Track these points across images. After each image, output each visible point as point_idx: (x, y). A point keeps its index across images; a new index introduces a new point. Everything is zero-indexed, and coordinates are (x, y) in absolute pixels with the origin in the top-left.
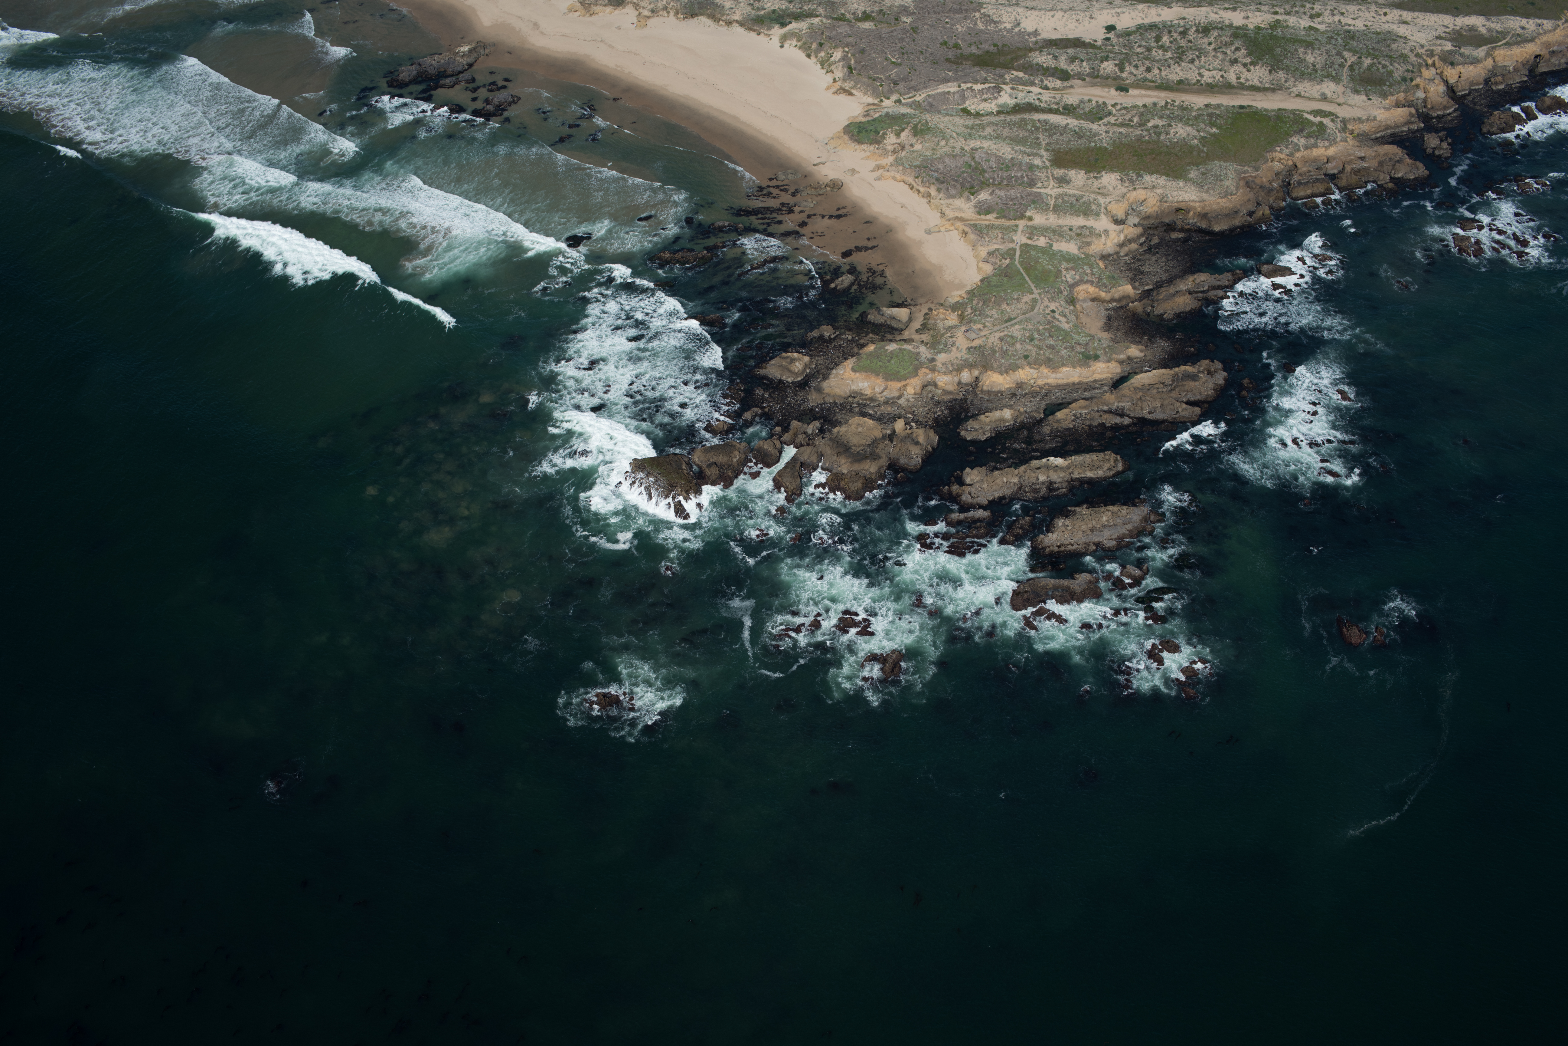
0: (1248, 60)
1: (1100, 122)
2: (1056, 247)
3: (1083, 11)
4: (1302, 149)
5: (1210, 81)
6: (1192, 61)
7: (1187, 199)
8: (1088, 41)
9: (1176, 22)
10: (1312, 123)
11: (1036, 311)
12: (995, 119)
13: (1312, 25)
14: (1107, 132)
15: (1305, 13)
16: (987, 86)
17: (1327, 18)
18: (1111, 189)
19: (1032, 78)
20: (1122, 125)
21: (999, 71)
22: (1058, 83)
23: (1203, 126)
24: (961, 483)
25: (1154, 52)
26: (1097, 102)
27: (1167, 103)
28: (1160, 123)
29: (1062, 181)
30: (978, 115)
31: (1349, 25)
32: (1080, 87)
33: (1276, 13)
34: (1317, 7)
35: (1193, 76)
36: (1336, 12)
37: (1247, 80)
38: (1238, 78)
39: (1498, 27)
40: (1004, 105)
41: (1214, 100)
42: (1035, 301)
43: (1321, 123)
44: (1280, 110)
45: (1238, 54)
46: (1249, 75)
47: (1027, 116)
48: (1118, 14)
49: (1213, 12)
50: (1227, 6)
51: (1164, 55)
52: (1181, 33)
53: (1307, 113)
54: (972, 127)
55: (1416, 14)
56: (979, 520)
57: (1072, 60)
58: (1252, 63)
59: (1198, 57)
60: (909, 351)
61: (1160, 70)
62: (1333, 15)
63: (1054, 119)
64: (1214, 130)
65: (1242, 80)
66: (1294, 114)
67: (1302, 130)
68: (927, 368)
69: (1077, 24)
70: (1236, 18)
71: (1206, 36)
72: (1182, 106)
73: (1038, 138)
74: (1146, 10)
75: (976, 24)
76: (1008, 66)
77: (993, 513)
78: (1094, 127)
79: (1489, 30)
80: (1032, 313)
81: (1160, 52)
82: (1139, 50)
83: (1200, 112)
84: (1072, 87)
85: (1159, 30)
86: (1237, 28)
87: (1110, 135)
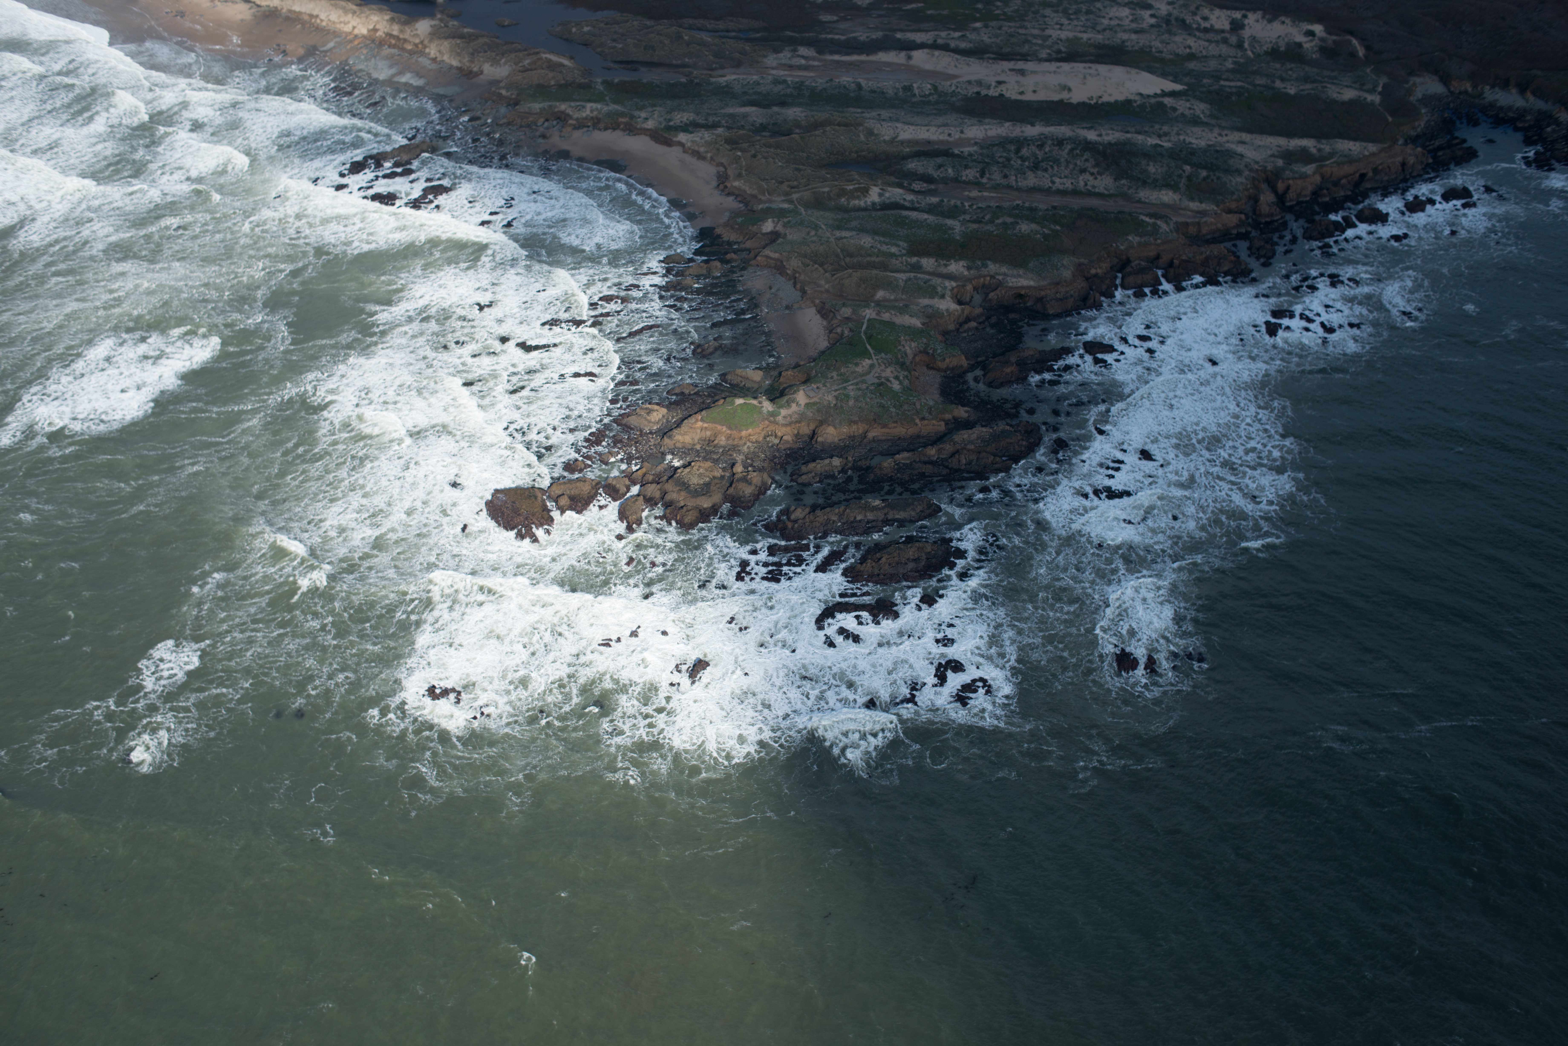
0: (1095, 170)
1: (956, 219)
2: (900, 322)
3: (955, 125)
4: (1136, 246)
5: (1061, 187)
6: (1046, 170)
7: (1025, 285)
8: (956, 151)
9: (1036, 137)
10: (1146, 224)
11: (872, 374)
12: (862, 214)
13: (1160, 142)
14: (960, 227)
15: (1153, 133)
16: (858, 186)
17: (1174, 138)
18: (958, 275)
19: (900, 181)
20: (975, 222)
21: (872, 174)
22: (923, 186)
23: (1047, 224)
24: (787, 519)
25: (1012, 162)
26: (956, 202)
27: (1018, 204)
28: (1009, 220)
29: (915, 267)
30: (848, 209)
31: (1192, 144)
32: (944, 190)
33: (1127, 132)
34: (1166, 128)
35: (1046, 183)
36: (1181, 132)
37: (1094, 187)
38: (1086, 185)
39: (1327, 148)
40: (873, 203)
41: (1061, 203)
42: (872, 366)
43: (1155, 224)
44: (1119, 212)
45: (1087, 165)
46: (1096, 183)
47: (891, 213)
48: (985, 129)
49: (1071, 130)
50: (1084, 125)
51: (1021, 165)
52: (1038, 146)
53: (1144, 215)
54: (840, 221)
55: (1254, 136)
57: (939, 167)
58: (1099, 173)
59: (1052, 167)
60: (754, 405)
61: (1017, 177)
62: (1179, 135)
63: (914, 215)
64: (1058, 228)
65: (1089, 187)
66: (1131, 216)
67: (1137, 230)
68: (768, 421)
70: (1091, 136)
71: (1061, 148)
72: (1031, 208)
73: (898, 231)
74: (1011, 127)
75: (858, 136)
76: (881, 171)
78: (949, 222)
79: (1319, 150)
80: (868, 376)
81: (1019, 162)
82: (1000, 160)
83: (1047, 212)
85: (1020, 143)
86: (1089, 144)
87: (964, 229)
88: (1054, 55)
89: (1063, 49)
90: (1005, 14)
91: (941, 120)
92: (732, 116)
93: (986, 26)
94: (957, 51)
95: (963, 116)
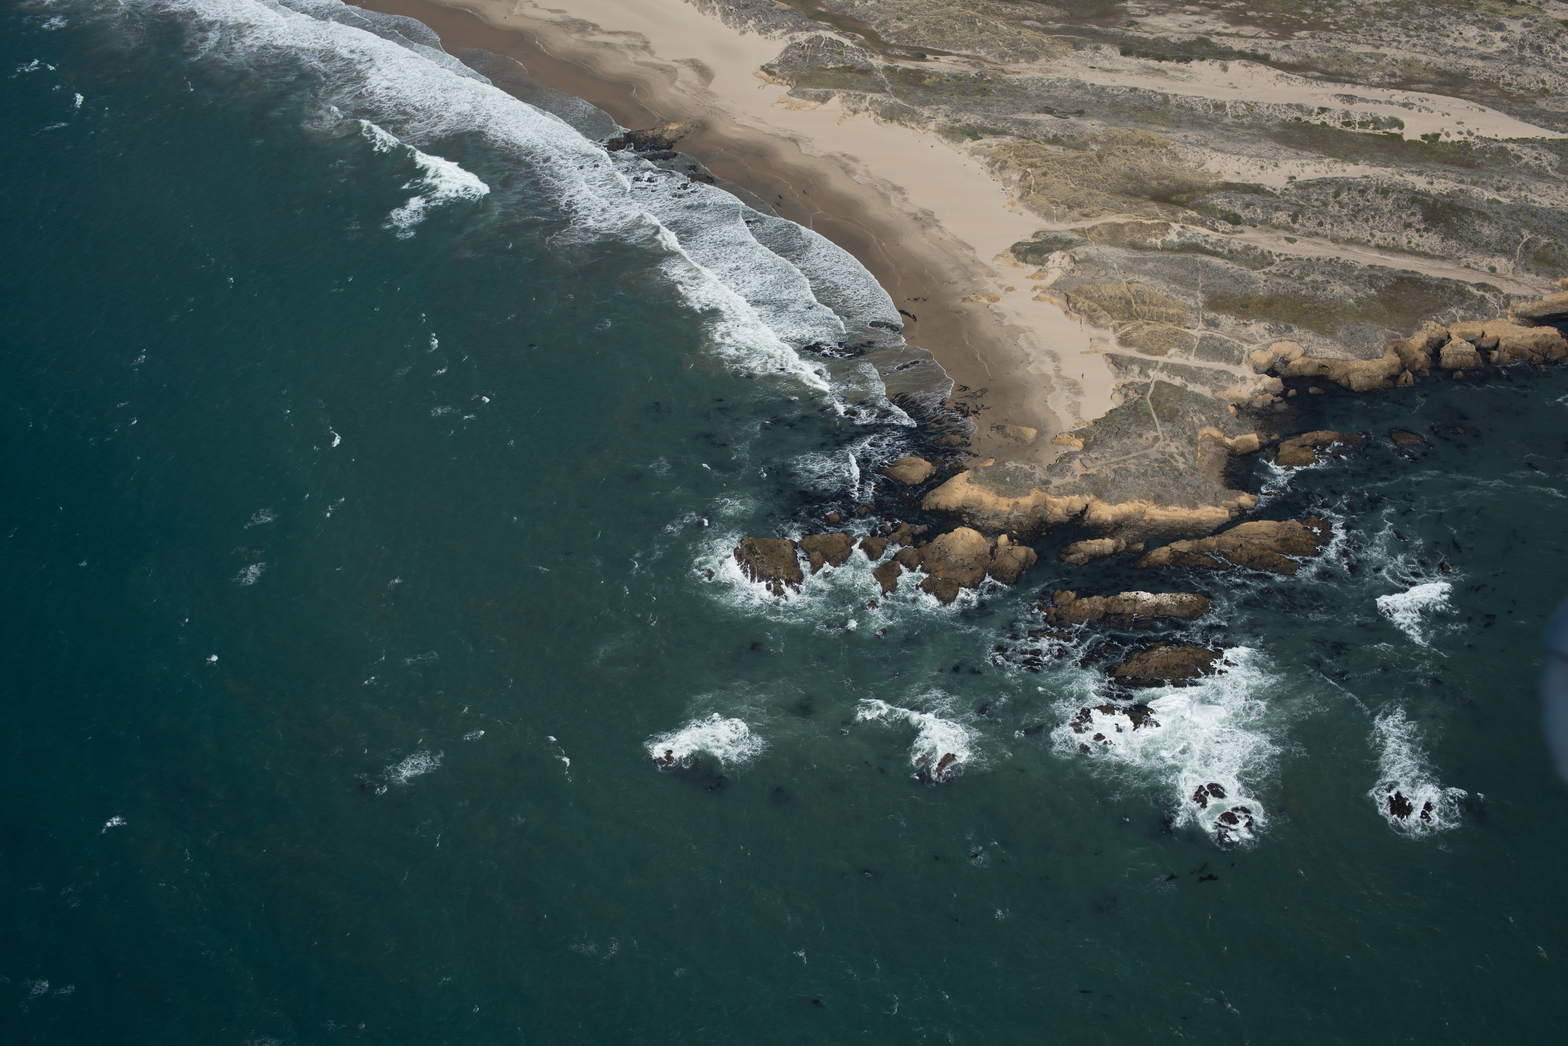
0: (1422, 226)
1: (1261, 271)
2: (1191, 387)
3: (1268, 158)
4: (1458, 320)
5: (1381, 241)
6: (1367, 220)
7: (1331, 356)
8: (1268, 189)
9: (1359, 180)
10: (1474, 296)
11: (1155, 448)
12: (1158, 255)
13: (1497, 197)
14: (1265, 281)
15: (1491, 185)
16: (1156, 221)
17: (1514, 192)
18: (1258, 338)
19: (1204, 219)
20: (1282, 276)
21: (1174, 207)
22: (1228, 227)
23: (1362, 286)
25: (1330, 207)
26: (1262, 251)
27: (1331, 259)
28: (1320, 278)
29: (1212, 324)
30: (1143, 249)
31: (1535, 202)
32: (1249, 232)
33: (1462, 182)
34: (1505, 181)
35: (1364, 235)
36: (1523, 187)
37: (1418, 245)
38: (1410, 242)
40: (1171, 242)
41: (1380, 260)
42: (1156, 439)
43: (1483, 297)
44: (1444, 279)
45: (1413, 219)
46: (1421, 241)
47: (1190, 256)
48: (1303, 165)
49: (1398, 174)
50: (1414, 169)
51: (1339, 211)
52: (1360, 191)
53: (1472, 285)
54: (1134, 261)
57: (1247, 206)
58: (1426, 230)
59: (1373, 217)
60: (1025, 470)
61: (1332, 225)
62: (1520, 190)
63: (1216, 262)
64: (1373, 292)
65: (1413, 245)
66: (1457, 285)
67: (1462, 302)
68: (1040, 488)
69: (1260, 171)
70: (1420, 183)
71: (1385, 197)
72: (1346, 264)
73: (1196, 279)
74: (1331, 164)
75: (1161, 159)
76: (1183, 205)
78: (1254, 274)
80: (1151, 450)
81: (1337, 208)
82: (1315, 203)
83: (1363, 272)
84: (1242, 232)
85: (1340, 186)
86: (1418, 193)
87: (1268, 283)
88: (1387, 79)
89: (1398, 73)
90: (1335, 23)
91: (1253, 149)
92: (1025, 123)
93: (1313, 37)
94: (1277, 65)
95: (1278, 146)
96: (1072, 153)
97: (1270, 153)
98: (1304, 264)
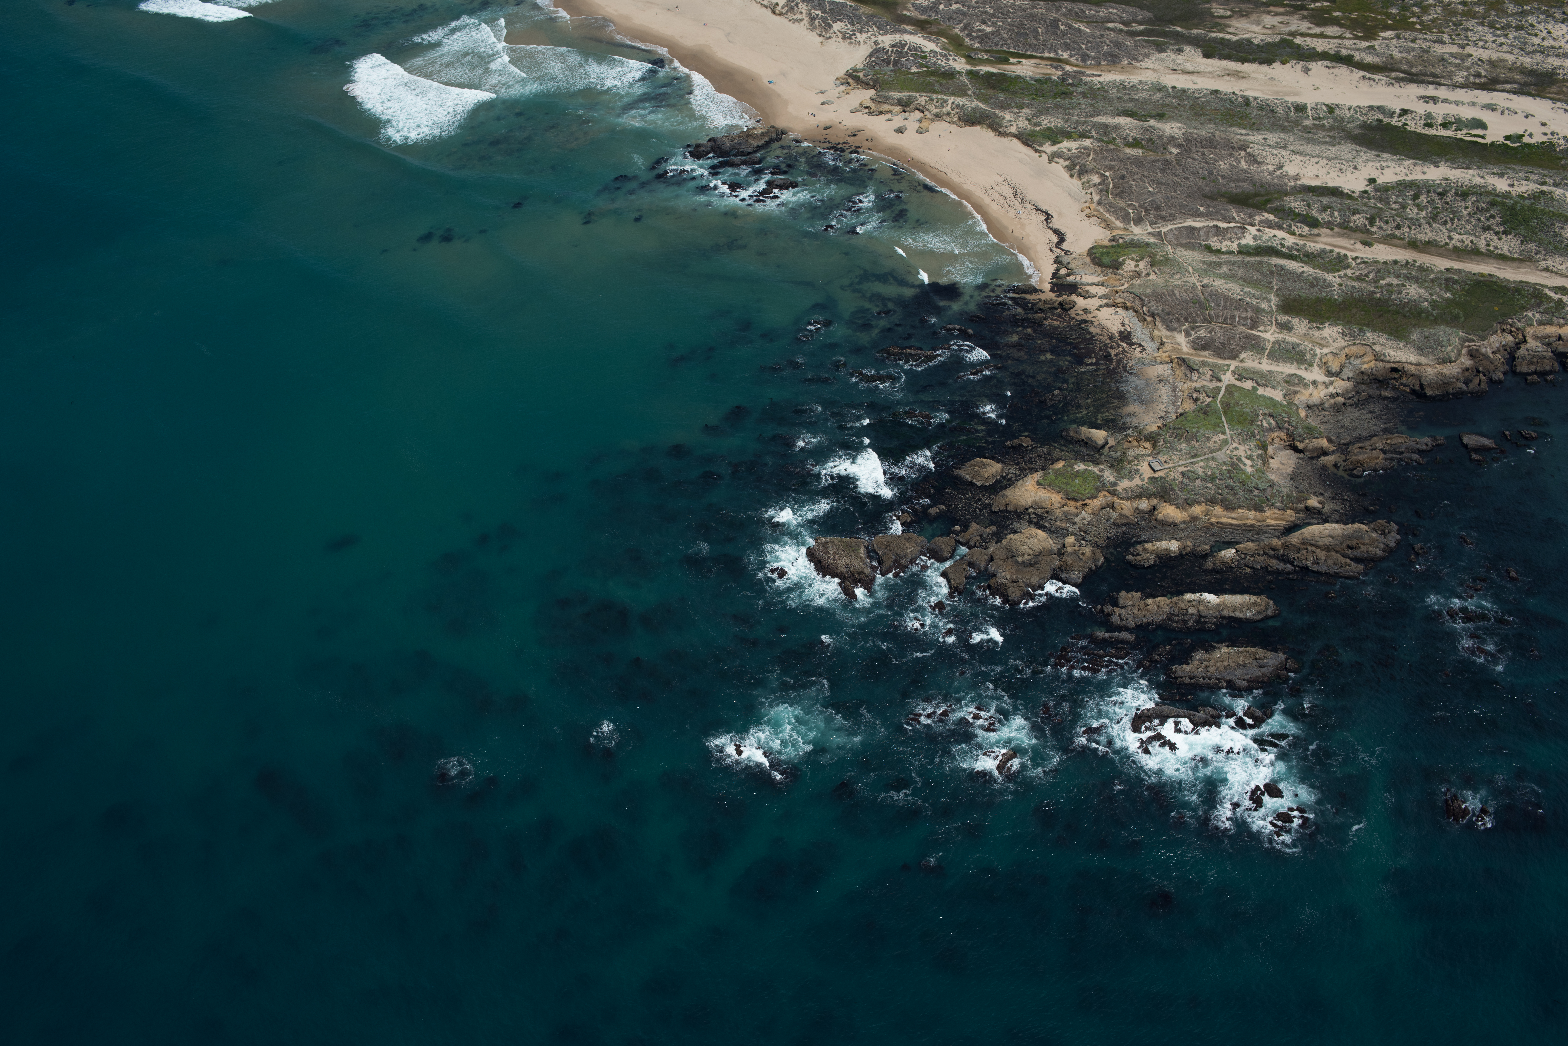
0: (1501, 229)
1: (1336, 274)
2: (1261, 391)
3: (1348, 161)
4: (1535, 323)
5: (1459, 244)
6: (1445, 223)
7: (1404, 360)
8: (1346, 191)
9: (1439, 182)
10: (1551, 299)
11: (1223, 451)
12: (1233, 259)
14: (1340, 285)
16: (1233, 224)
18: (1331, 341)
19: (1281, 222)
20: (1358, 279)
21: (1250, 210)
22: (1306, 230)
23: (1438, 290)
24: (1115, 604)
25: (1408, 210)
26: (1339, 253)
27: (1407, 262)
28: (1395, 281)
29: (1285, 327)
30: (1218, 252)
32: (1327, 236)
33: (1544, 183)
35: (1442, 239)
37: (1496, 248)
38: (1488, 245)
40: (1247, 246)
41: (1456, 265)
42: (1225, 442)
43: (1560, 300)
44: (1521, 282)
45: (1492, 222)
46: (1499, 244)
47: (1265, 259)
48: (1382, 168)
49: (1479, 175)
50: (1495, 170)
51: (1418, 214)
52: (1439, 194)
53: (1549, 288)
54: (1210, 264)
56: (1123, 641)
57: (1324, 209)
58: (1504, 233)
59: (1452, 220)
60: (1094, 473)
61: (1410, 228)
63: (1290, 264)
64: (1448, 295)
65: (1491, 248)
66: (1534, 288)
67: (1539, 305)
68: (1108, 491)
69: (1340, 174)
70: (1501, 185)
71: (1464, 200)
72: (1422, 267)
73: (1271, 283)
74: (1412, 167)
75: (1240, 162)
76: (1260, 208)
77: (1137, 637)
78: (1329, 277)
80: (1219, 453)
81: (1415, 210)
82: (1393, 206)
83: (1439, 276)
84: (1318, 235)
85: (1419, 189)
86: (1497, 196)
87: (1343, 287)
88: (1472, 79)
89: (1483, 73)
90: (1421, 23)
91: (1333, 151)
92: (1105, 126)
93: (1398, 37)
94: (1361, 66)
95: (1358, 148)
96: (1151, 156)
97: (1350, 156)
98: (1379, 267)
